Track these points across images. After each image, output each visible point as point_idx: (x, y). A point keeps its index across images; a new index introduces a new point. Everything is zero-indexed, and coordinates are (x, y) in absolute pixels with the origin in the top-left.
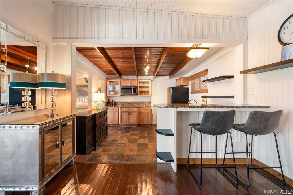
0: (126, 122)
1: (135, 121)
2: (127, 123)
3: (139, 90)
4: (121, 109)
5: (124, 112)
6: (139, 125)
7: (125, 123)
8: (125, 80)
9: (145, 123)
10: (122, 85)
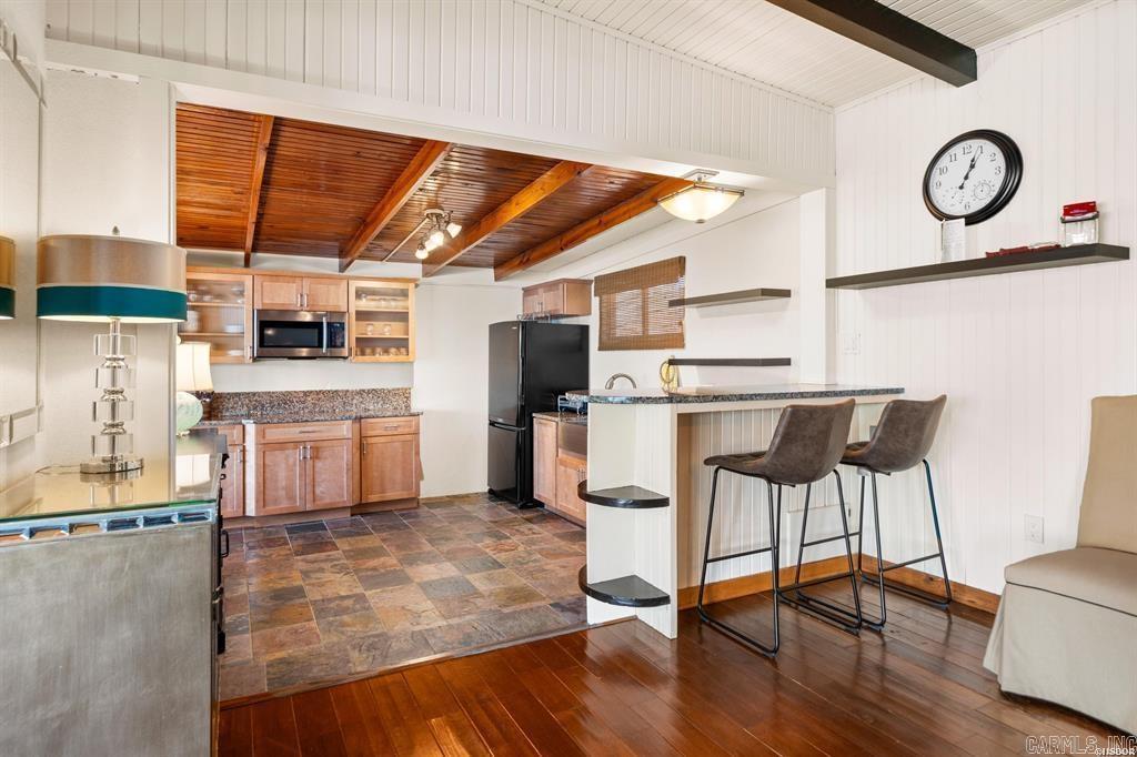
0: (291, 498)
1: (341, 488)
2: (298, 505)
3: (353, 331)
4: (261, 434)
5: (281, 445)
6: (361, 509)
7: (284, 506)
8: (275, 276)
9: (391, 495)
10: (258, 306)
